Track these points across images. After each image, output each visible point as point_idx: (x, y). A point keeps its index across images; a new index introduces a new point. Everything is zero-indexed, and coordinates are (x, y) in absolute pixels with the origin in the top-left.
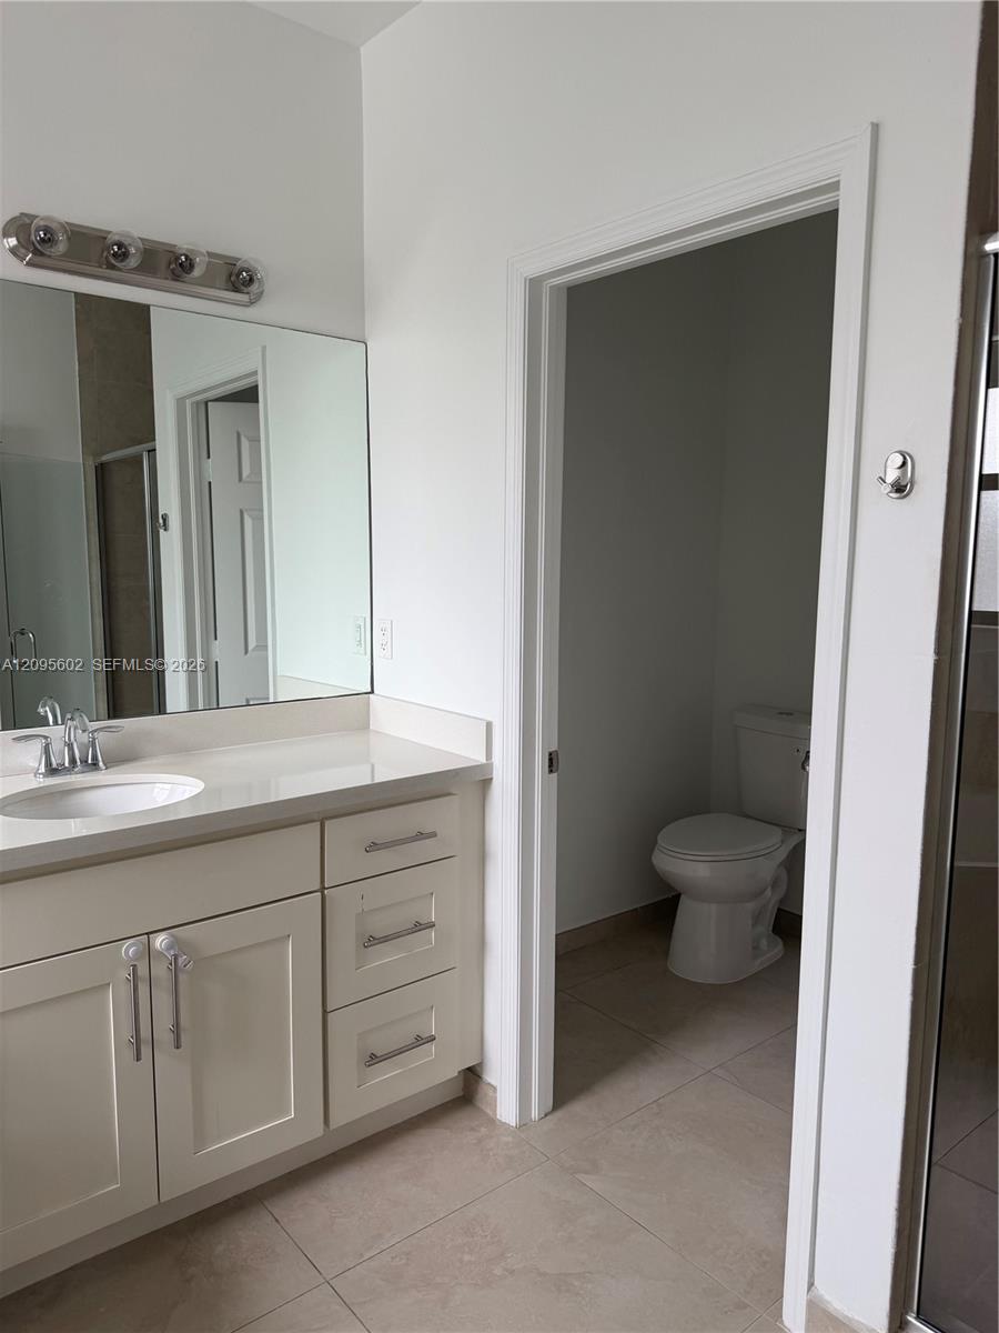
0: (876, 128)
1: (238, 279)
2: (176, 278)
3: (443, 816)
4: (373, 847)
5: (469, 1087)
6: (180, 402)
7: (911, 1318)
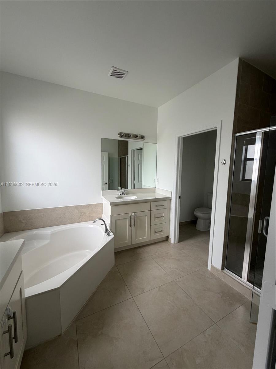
0: (222, 121)
1: (142, 137)
2: (136, 138)
3: (165, 203)
4: (156, 206)
5: (167, 238)
6: (132, 150)
7: (225, 268)
